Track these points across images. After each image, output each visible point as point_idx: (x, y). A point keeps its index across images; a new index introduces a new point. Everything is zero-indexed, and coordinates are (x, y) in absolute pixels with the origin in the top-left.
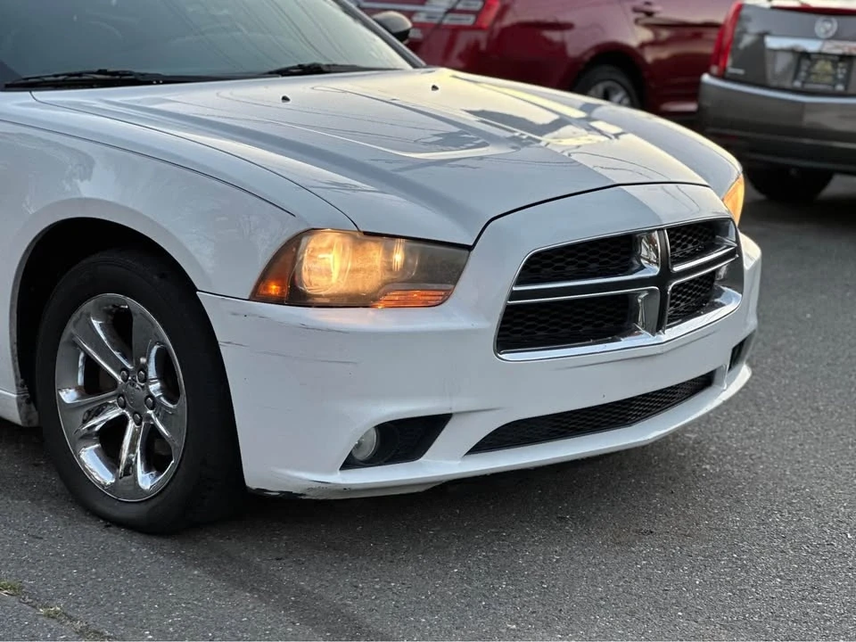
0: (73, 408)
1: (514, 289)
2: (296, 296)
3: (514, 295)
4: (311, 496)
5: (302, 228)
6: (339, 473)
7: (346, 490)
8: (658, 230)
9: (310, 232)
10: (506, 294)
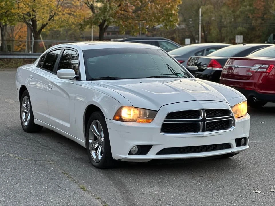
0: (91, 143)
1: (165, 120)
2: (121, 120)
3: (165, 121)
4: (123, 160)
5: (122, 106)
6: (128, 155)
7: (129, 159)
8: (202, 110)
9: (123, 106)
10: (163, 120)
